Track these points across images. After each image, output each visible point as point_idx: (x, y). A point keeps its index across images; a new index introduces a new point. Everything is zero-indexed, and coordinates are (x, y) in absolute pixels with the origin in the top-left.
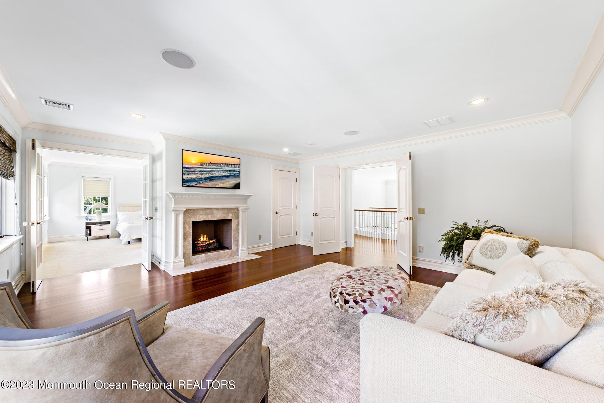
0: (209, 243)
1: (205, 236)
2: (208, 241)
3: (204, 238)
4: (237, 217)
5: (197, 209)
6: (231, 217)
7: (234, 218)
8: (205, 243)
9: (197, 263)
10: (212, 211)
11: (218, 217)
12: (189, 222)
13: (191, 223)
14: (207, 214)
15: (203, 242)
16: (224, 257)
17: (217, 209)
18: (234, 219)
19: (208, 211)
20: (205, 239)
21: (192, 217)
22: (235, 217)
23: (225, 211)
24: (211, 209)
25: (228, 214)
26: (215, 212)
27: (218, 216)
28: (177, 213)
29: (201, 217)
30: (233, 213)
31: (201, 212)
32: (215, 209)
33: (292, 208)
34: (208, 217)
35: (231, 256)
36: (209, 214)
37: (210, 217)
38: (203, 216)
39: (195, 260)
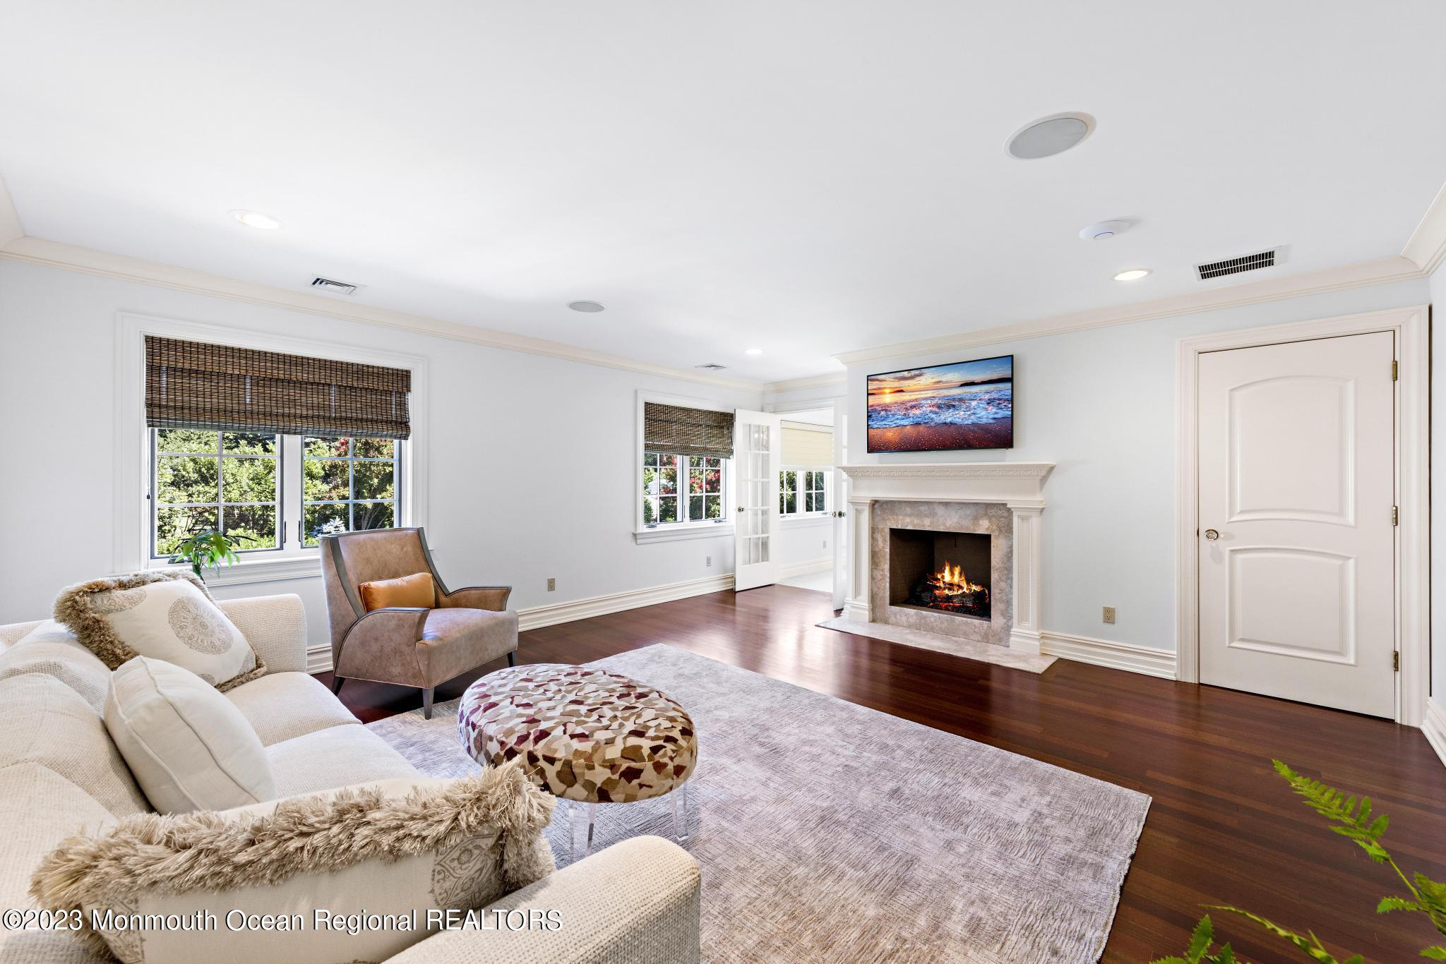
0: (967, 592)
1: (957, 570)
2: (964, 584)
3: (952, 574)
4: (1008, 530)
5: (900, 502)
6: (987, 529)
7: (997, 533)
8: (958, 590)
9: (897, 625)
10: (934, 509)
11: (948, 525)
12: (883, 529)
13: (888, 531)
14: (920, 515)
15: (951, 584)
16: (966, 635)
17: (946, 504)
18: (997, 537)
19: (923, 508)
20: (956, 579)
21: (889, 519)
22: (1000, 531)
23: (968, 512)
24: (931, 503)
25: (976, 519)
26: (940, 510)
27: (949, 523)
28: (859, 507)
29: (908, 520)
30: (993, 519)
31: (909, 510)
32: (940, 503)
33: (1351, 519)
34: (923, 521)
35: (986, 638)
36: (926, 516)
37: (929, 524)
38: (913, 518)
39: (896, 617)
